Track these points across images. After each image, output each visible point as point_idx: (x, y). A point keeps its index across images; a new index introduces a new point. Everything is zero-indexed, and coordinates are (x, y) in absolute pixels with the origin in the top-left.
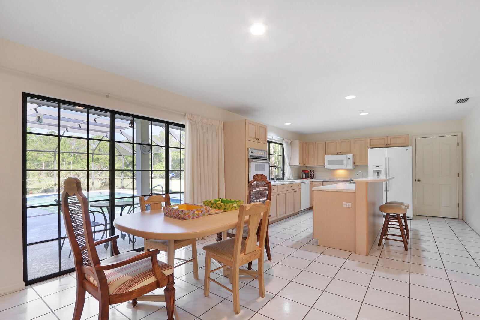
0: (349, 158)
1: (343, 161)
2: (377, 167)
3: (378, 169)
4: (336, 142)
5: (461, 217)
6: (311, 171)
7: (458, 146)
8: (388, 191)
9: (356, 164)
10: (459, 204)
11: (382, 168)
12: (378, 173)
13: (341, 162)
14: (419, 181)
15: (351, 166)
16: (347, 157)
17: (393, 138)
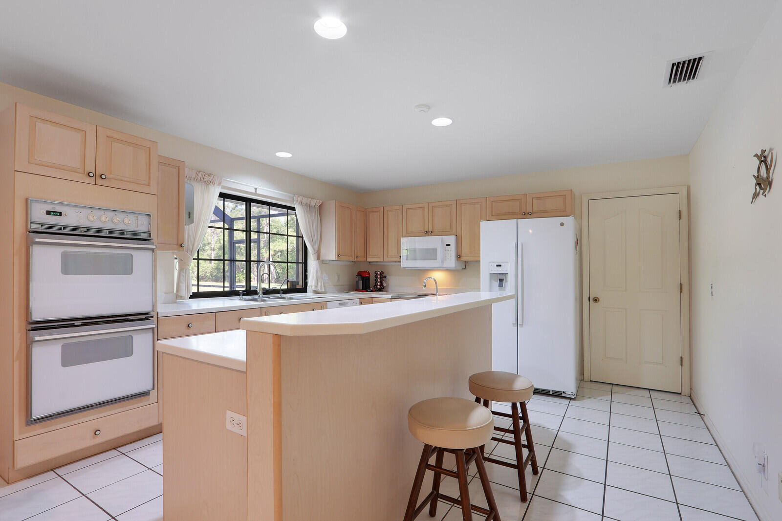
0: (447, 245)
1: (435, 250)
2: (497, 266)
3: (499, 270)
4: (424, 208)
5: (686, 391)
6: (376, 273)
7: (680, 218)
8: (522, 325)
9: (464, 259)
10: (681, 358)
11: (508, 268)
12: (501, 280)
13: (431, 254)
14: (596, 300)
15: (451, 263)
16: (443, 241)
17: (538, 198)
